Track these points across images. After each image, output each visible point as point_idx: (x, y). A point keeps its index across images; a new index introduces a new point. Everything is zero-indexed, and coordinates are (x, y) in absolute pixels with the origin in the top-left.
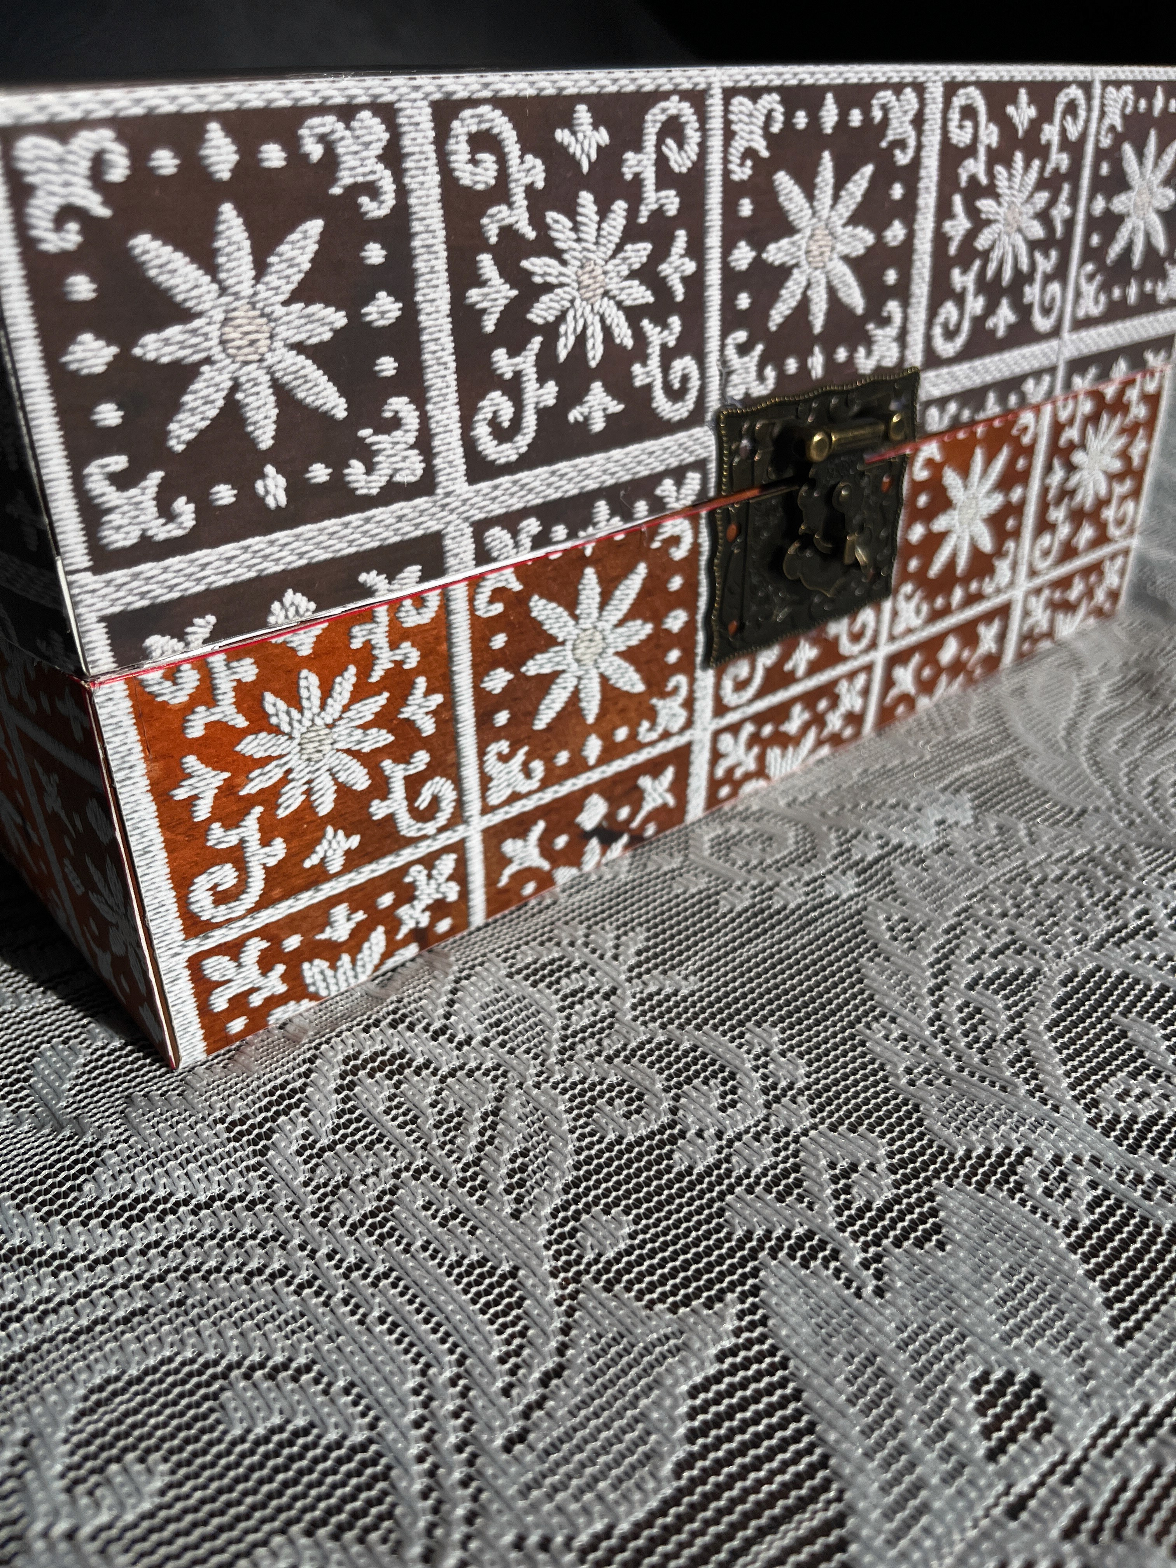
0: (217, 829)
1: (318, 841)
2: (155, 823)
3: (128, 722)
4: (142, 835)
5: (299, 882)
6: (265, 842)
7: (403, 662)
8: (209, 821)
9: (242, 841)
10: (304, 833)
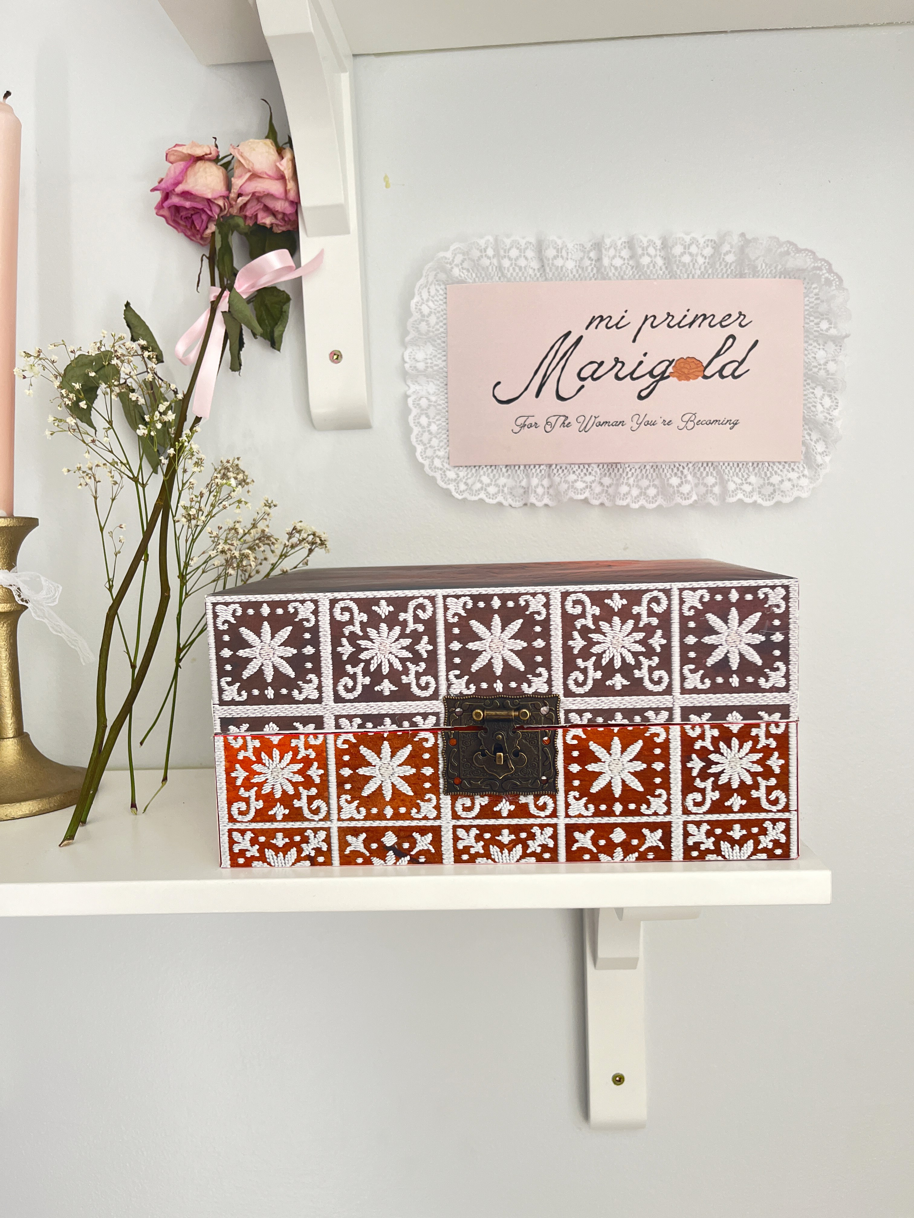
0: (242, 790)
1: (274, 806)
2: (225, 781)
3: (222, 748)
4: (221, 783)
5: (266, 818)
6: (257, 800)
7: (309, 755)
8: (240, 786)
9: (249, 797)
10: (270, 802)
